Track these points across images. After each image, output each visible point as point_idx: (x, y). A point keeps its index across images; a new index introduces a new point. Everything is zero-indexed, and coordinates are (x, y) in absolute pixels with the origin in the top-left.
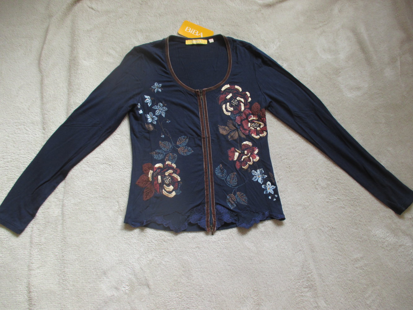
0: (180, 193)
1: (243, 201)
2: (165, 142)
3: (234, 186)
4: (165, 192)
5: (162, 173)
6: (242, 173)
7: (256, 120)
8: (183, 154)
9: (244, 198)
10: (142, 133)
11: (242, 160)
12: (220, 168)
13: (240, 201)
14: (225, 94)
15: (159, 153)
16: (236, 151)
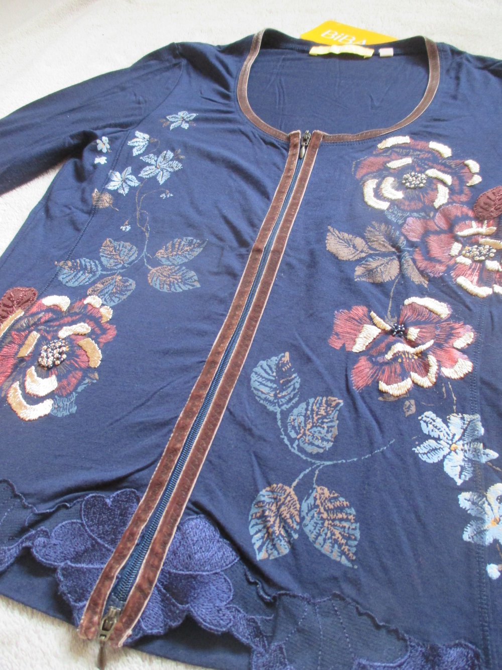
0: (66, 413)
1: (336, 541)
2: (122, 242)
3: (311, 455)
4: (20, 392)
5: (50, 327)
6: (371, 411)
7: (487, 236)
8: (158, 287)
9: (346, 525)
10: (70, 209)
11: (389, 356)
12: (279, 367)
13: (319, 535)
14: (388, 156)
15: (84, 269)
16: (371, 319)
